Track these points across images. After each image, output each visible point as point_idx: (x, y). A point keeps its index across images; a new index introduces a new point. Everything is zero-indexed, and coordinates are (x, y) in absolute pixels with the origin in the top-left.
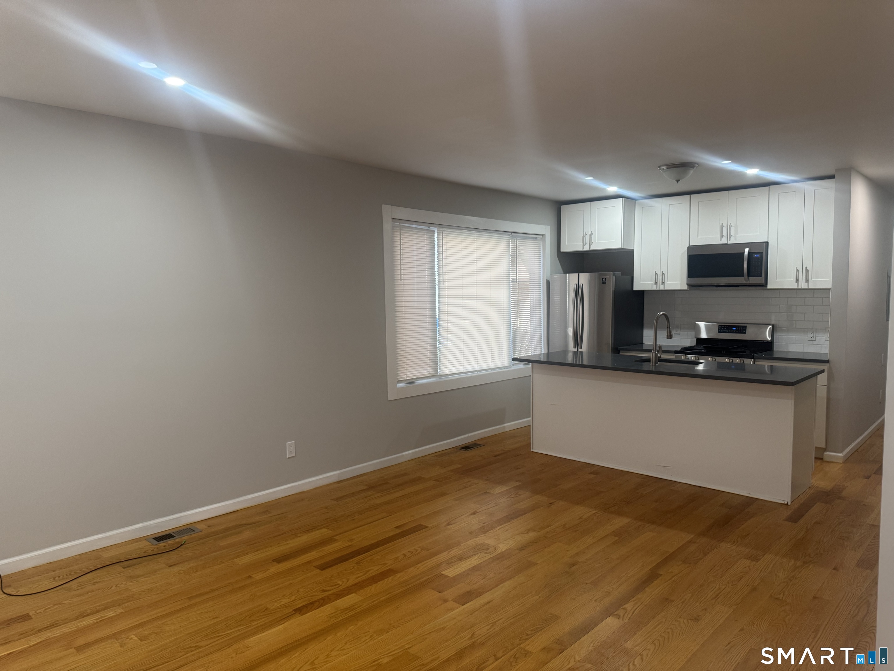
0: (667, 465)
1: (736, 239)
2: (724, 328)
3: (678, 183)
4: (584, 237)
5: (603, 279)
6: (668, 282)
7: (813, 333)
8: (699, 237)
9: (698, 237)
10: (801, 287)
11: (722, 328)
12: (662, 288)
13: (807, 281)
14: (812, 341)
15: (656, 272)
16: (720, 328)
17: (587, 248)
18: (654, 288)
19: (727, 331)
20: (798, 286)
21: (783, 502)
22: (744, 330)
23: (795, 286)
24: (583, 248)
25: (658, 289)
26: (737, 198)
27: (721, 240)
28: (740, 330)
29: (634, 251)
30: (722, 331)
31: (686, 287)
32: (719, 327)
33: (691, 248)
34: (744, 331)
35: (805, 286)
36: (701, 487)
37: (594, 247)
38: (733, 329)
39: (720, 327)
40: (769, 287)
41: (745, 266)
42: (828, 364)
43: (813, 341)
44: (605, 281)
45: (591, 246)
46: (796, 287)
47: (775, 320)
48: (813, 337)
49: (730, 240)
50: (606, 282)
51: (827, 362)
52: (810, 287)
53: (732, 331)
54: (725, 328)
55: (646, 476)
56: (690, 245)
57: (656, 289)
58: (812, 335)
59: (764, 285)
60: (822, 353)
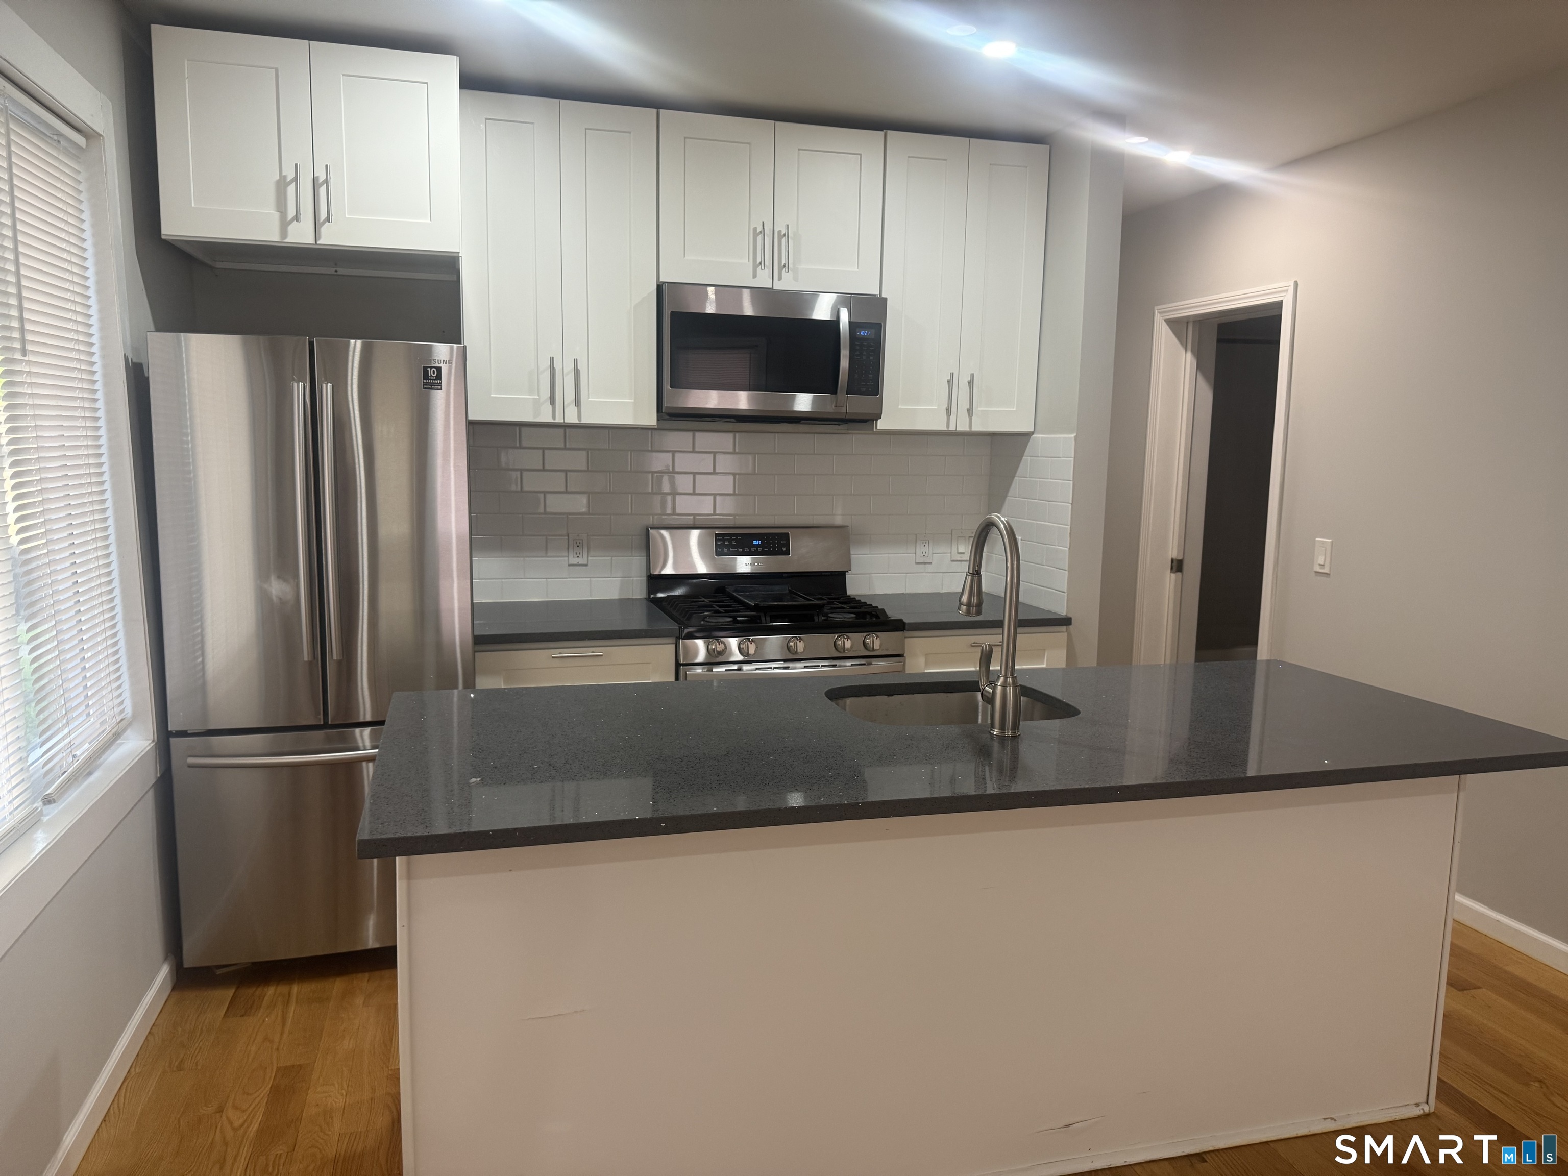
1: (796, 279)
2: (730, 541)
4: (282, 185)
5: (430, 372)
6: (589, 399)
7: (927, 545)
8: (686, 258)
9: (684, 256)
10: (954, 429)
11: (727, 543)
12: (571, 417)
13: (971, 412)
14: (923, 565)
16: (719, 543)
18: (545, 417)
19: (740, 550)
20: (947, 426)
22: (784, 545)
23: (939, 425)
25: (558, 421)
26: (799, 150)
27: (755, 276)
28: (774, 547)
30: (726, 550)
31: (650, 418)
32: (716, 540)
33: (664, 290)
34: (784, 549)
35: (963, 427)
38: (756, 542)
39: (720, 540)
40: (882, 424)
41: (844, 363)
42: (1062, 628)
46: (942, 427)
48: (926, 555)
49: (780, 279)
51: (1066, 621)
52: (975, 428)
53: (753, 549)
54: (734, 543)
56: (661, 280)
57: (552, 421)
58: (925, 549)
59: (868, 420)
60: (943, 591)
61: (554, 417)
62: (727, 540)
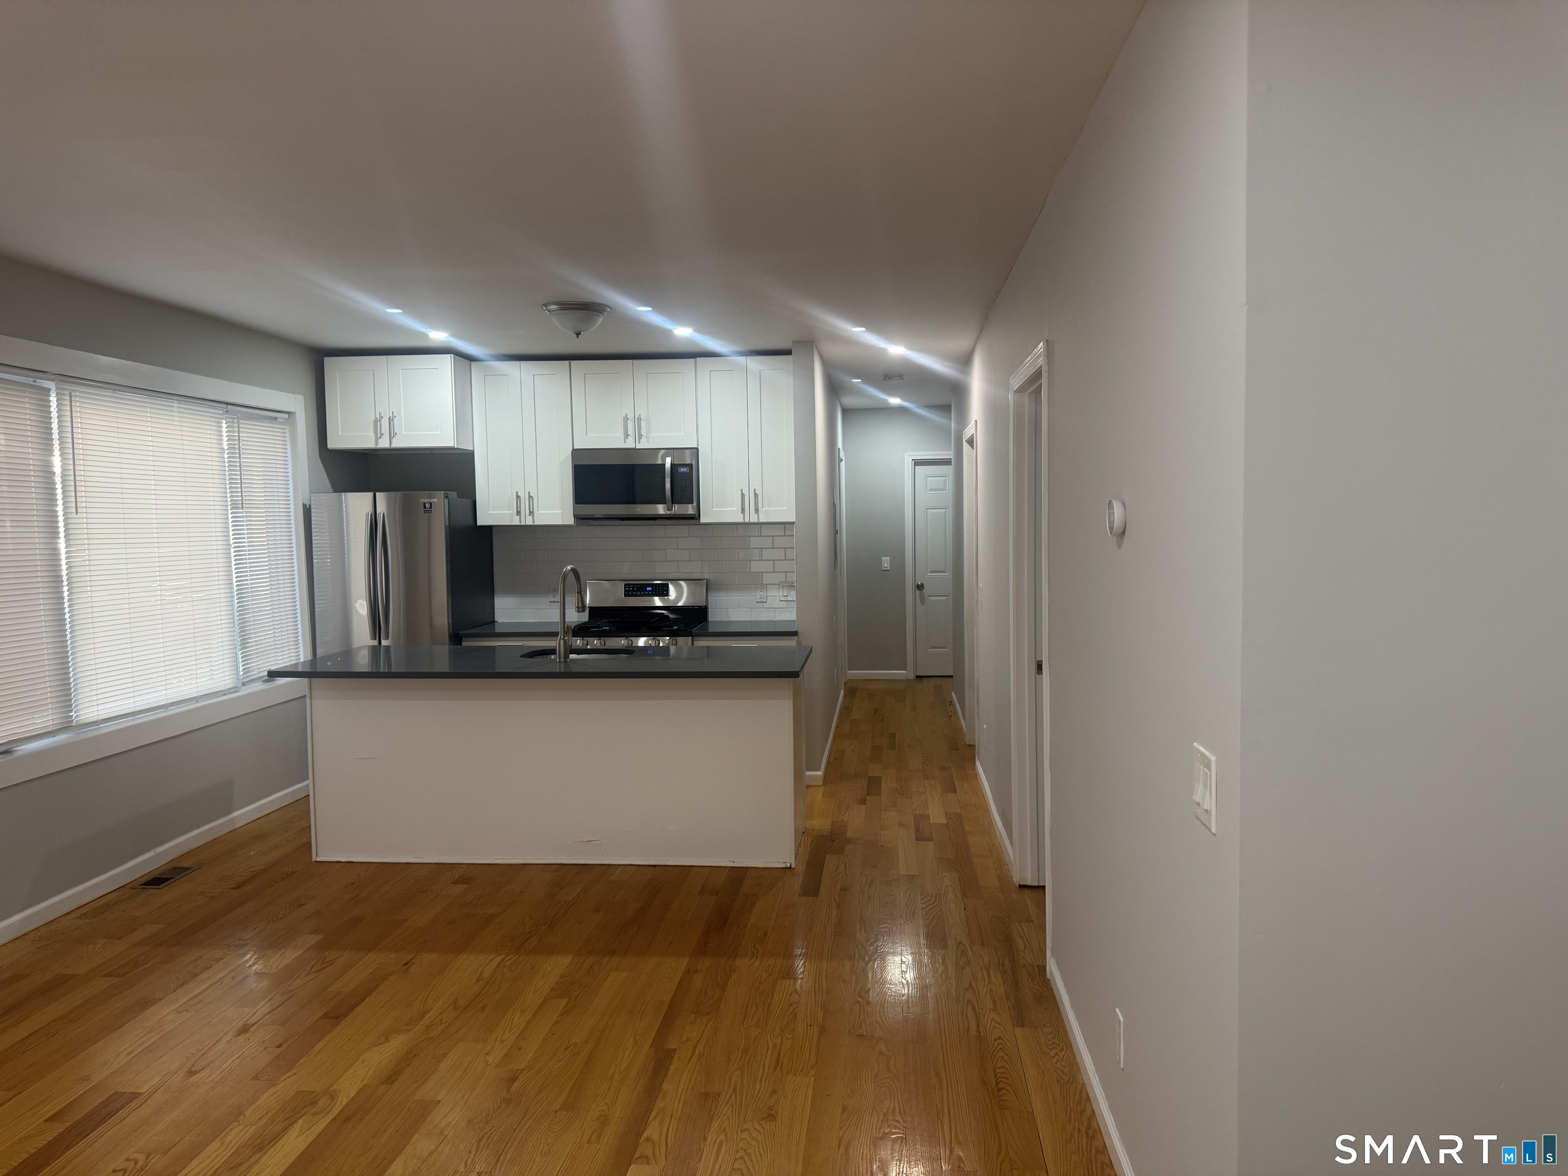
0: (595, 839)
1: (648, 442)
2: (633, 588)
3: (578, 337)
4: (377, 422)
5: (427, 505)
6: (539, 512)
7: (763, 591)
8: (589, 435)
9: (587, 435)
10: (748, 521)
11: (631, 589)
12: (529, 522)
13: (757, 511)
14: (761, 604)
15: (517, 492)
16: (626, 589)
17: (384, 443)
18: (516, 521)
19: (639, 593)
20: (744, 519)
21: (784, 866)
22: (665, 590)
23: (739, 519)
24: (377, 443)
25: (522, 524)
26: (647, 374)
27: (625, 442)
28: (659, 591)
29: (474, 453)
30: (630, 593)
31: (570, 521)
32: (625, 588)
33: (576, 453)
34: (665, 593)
35: (754, 519)
36: (655, 866)
37: (398, 443)
38: (648, 589)
39: (627, 587)
40: (703, 520)
41: (668, 486)
42: (796, 638)
43: (763, 602)
44: (431, 507)
45: (394, 440)
46: (741, 520)
47: (708, 573)
48: (762, 598)
49: (639, 443)
50: (431, 511)
51: (795, 634)
52: (761, 520)
53: (646, 593)
54: (635, 589)
55: (558, 865)
56: (575, 448)
57: (519, 524)
58: (762, 594)
59: (695, 518)
60: (776, 620)
61: (520, 522)
62: (631, 587)
